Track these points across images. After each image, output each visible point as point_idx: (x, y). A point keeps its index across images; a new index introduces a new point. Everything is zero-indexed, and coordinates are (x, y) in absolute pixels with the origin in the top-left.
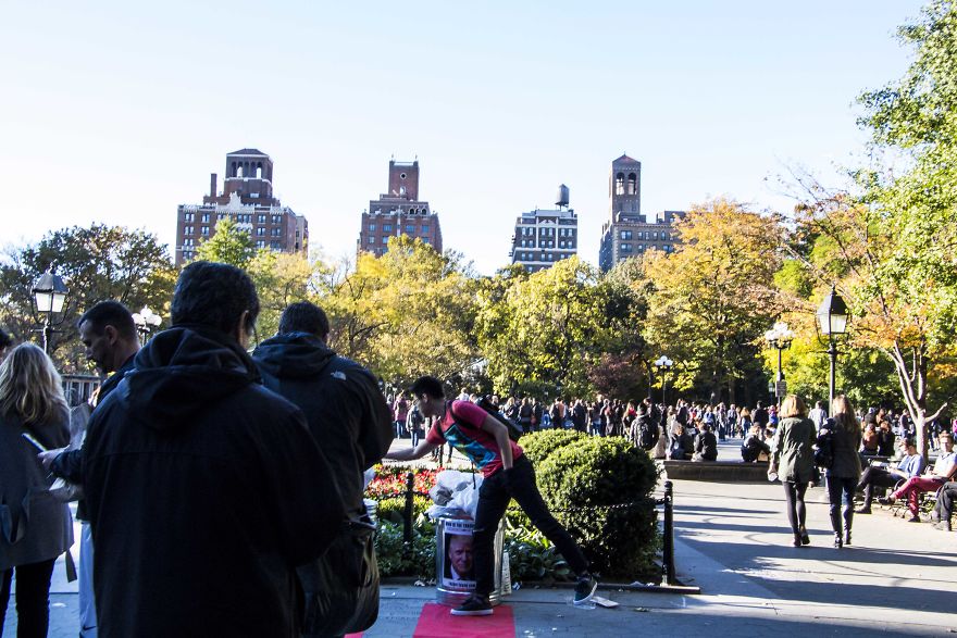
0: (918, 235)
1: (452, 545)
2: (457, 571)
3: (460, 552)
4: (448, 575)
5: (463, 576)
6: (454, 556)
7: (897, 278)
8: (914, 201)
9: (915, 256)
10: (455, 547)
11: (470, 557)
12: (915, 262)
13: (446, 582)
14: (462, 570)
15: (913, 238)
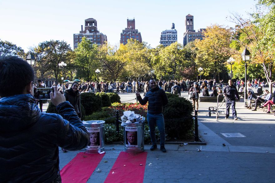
0: (271, 31)
1: (128, 134)
2: (129, 142)
3: (130, 137)
4: (127, 144)
5: (131, 144)
6: (129, 138)
7: (265, 44)
8: (270, 21)
9: (270, 38)
10: (129, 135)
11: (133, 138)
12: (270, 39)
13: (127, 145)
14: (131, 142)
15: (269, 33)
